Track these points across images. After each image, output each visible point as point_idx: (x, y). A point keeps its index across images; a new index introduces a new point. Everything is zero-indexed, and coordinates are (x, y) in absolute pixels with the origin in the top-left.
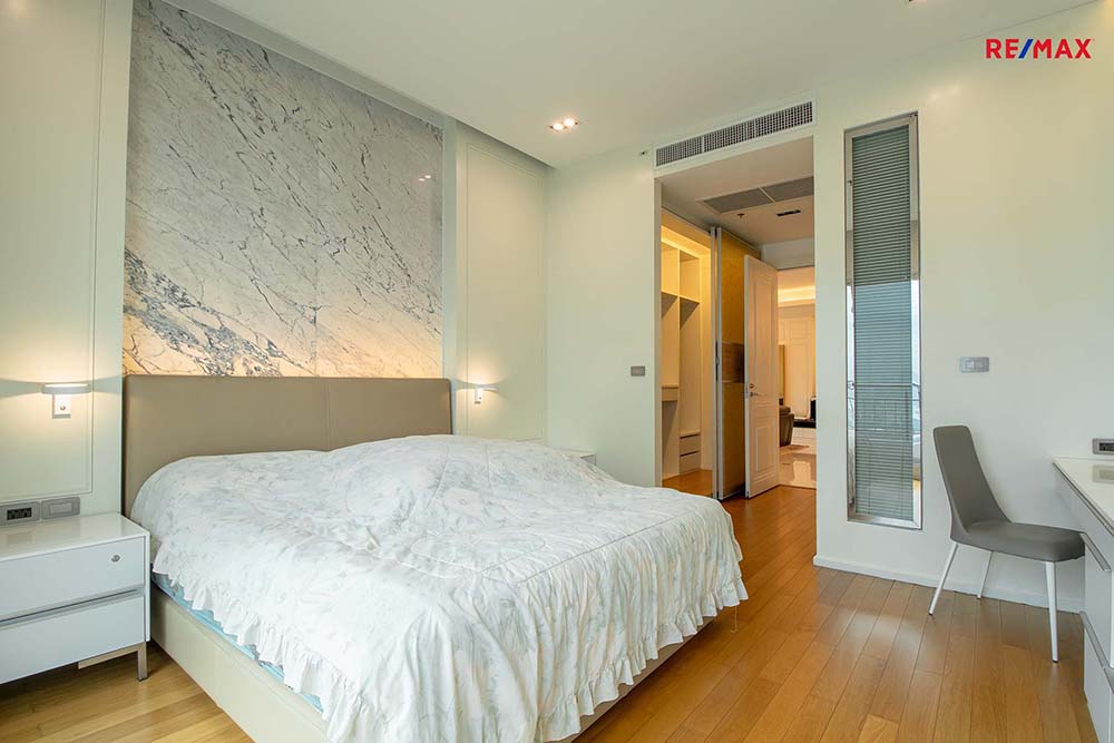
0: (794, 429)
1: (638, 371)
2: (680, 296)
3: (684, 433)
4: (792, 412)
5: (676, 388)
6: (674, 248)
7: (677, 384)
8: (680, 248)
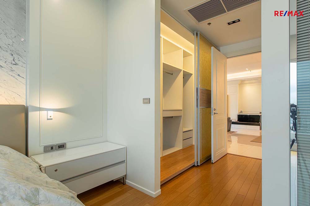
0: (232, 125)
1: (147, 101)
2: (183, 70)
3: (185, 130)
4: (231, 119)
5: (182, 110)
6: (181, 49)
7: (181, 108)
8: (183, 49)
